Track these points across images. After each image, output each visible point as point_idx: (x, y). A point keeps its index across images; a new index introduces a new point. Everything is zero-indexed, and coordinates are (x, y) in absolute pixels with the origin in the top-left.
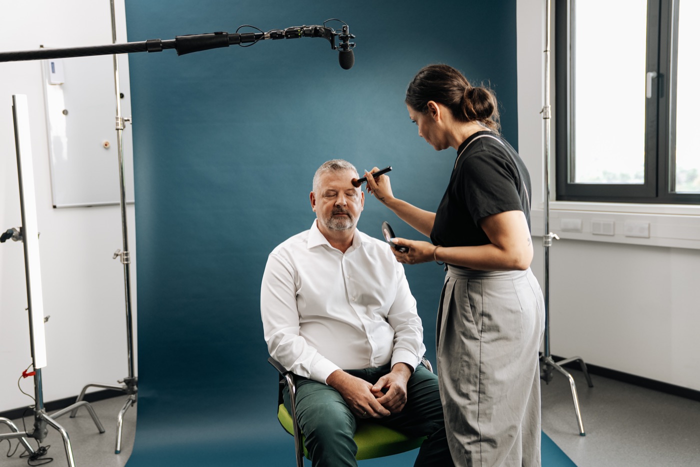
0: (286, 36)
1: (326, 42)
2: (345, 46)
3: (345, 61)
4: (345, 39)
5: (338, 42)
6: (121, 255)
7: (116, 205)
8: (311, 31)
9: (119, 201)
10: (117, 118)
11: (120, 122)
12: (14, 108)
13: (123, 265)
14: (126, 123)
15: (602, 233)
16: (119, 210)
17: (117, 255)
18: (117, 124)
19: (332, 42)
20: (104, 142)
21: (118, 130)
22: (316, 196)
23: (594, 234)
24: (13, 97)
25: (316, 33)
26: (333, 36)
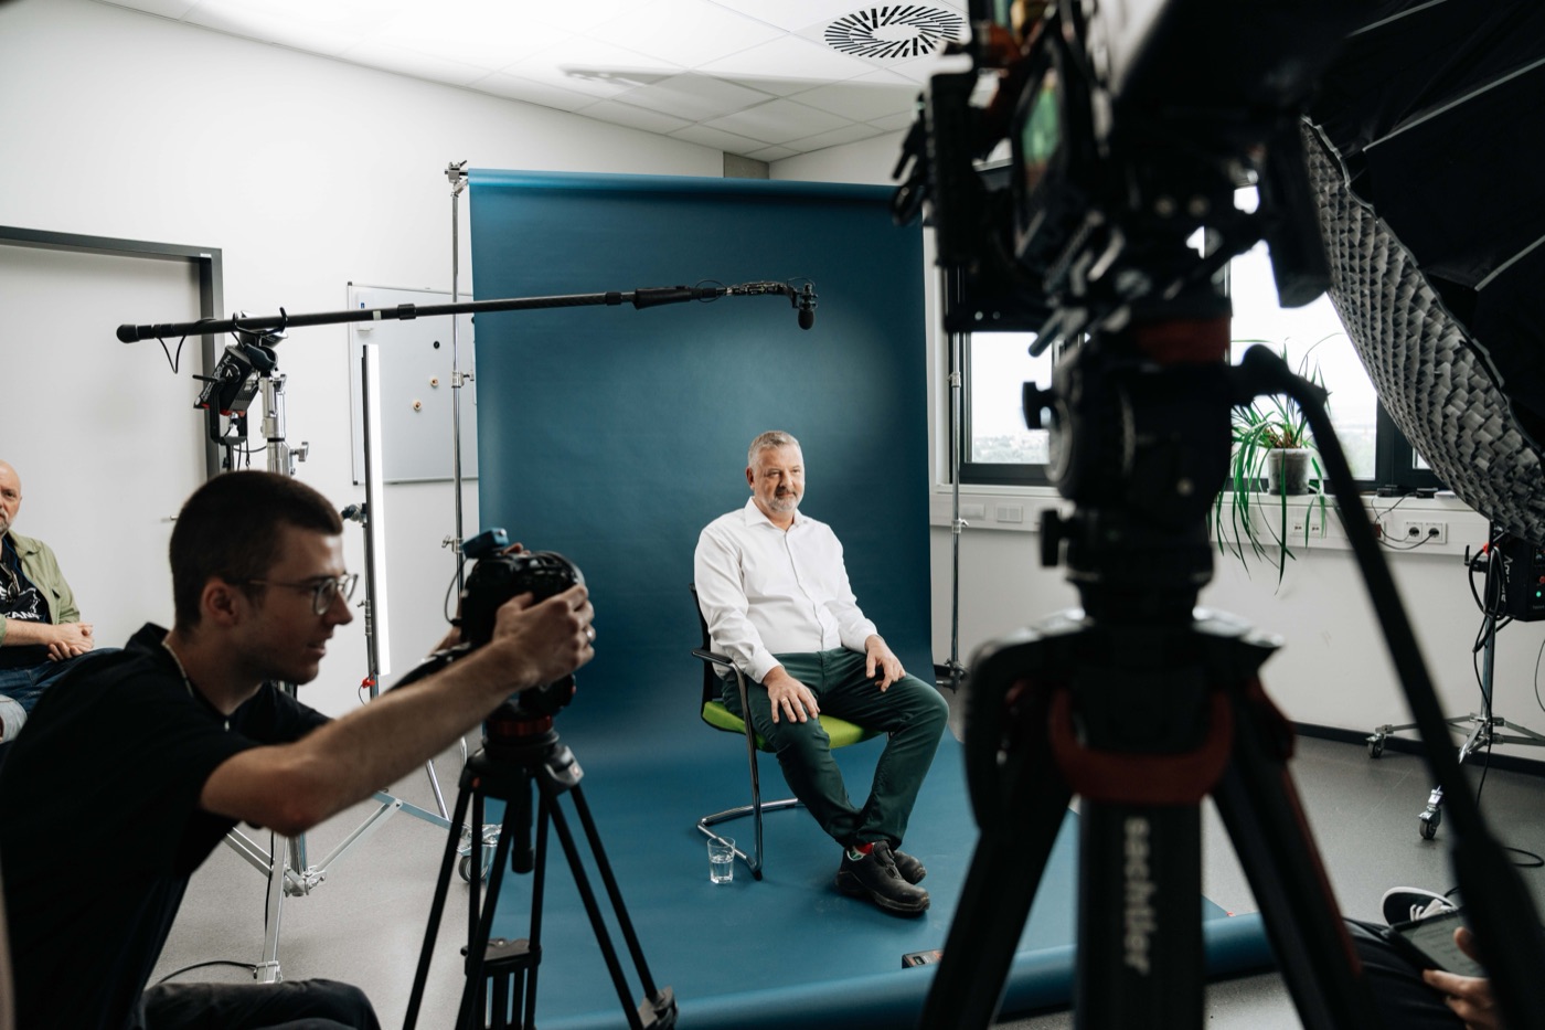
0: (749, 293)
1: (787, 300)
2: (806, 306)
3: (805, 321)
4: (807, 298)
5: (800, 300)
6: (453, 543)
7: (451, 480)
8: (774, 288)
9: (453, 475)
10: (454, 374)
11: (458, 377)
12: (364, 361)
13: (455, 556)
14: (466, 379)
15: (1008, 519)
16: (452, 488)
17: (448, 543)
18: (454, 381)
19: (794, 301)
20: (414, 403)
21: (454, 387)
22: (755, 474)
23: (999, 521)
24: (365, 347)
25: (780, 291)
26: (795, 294)
